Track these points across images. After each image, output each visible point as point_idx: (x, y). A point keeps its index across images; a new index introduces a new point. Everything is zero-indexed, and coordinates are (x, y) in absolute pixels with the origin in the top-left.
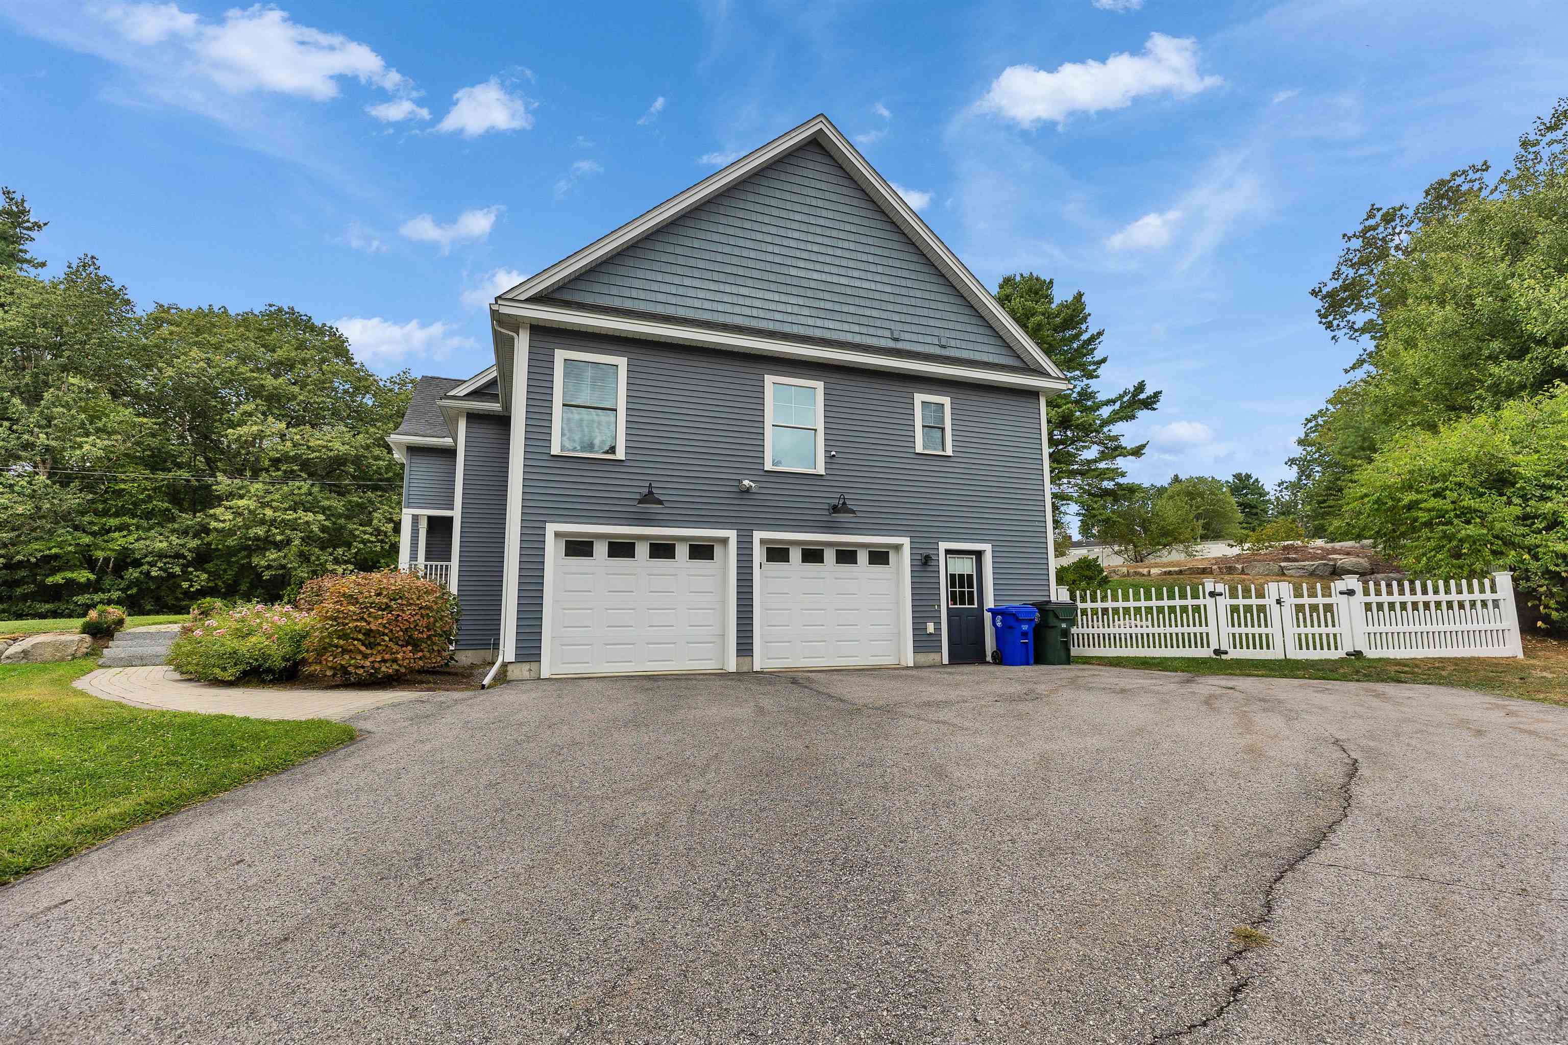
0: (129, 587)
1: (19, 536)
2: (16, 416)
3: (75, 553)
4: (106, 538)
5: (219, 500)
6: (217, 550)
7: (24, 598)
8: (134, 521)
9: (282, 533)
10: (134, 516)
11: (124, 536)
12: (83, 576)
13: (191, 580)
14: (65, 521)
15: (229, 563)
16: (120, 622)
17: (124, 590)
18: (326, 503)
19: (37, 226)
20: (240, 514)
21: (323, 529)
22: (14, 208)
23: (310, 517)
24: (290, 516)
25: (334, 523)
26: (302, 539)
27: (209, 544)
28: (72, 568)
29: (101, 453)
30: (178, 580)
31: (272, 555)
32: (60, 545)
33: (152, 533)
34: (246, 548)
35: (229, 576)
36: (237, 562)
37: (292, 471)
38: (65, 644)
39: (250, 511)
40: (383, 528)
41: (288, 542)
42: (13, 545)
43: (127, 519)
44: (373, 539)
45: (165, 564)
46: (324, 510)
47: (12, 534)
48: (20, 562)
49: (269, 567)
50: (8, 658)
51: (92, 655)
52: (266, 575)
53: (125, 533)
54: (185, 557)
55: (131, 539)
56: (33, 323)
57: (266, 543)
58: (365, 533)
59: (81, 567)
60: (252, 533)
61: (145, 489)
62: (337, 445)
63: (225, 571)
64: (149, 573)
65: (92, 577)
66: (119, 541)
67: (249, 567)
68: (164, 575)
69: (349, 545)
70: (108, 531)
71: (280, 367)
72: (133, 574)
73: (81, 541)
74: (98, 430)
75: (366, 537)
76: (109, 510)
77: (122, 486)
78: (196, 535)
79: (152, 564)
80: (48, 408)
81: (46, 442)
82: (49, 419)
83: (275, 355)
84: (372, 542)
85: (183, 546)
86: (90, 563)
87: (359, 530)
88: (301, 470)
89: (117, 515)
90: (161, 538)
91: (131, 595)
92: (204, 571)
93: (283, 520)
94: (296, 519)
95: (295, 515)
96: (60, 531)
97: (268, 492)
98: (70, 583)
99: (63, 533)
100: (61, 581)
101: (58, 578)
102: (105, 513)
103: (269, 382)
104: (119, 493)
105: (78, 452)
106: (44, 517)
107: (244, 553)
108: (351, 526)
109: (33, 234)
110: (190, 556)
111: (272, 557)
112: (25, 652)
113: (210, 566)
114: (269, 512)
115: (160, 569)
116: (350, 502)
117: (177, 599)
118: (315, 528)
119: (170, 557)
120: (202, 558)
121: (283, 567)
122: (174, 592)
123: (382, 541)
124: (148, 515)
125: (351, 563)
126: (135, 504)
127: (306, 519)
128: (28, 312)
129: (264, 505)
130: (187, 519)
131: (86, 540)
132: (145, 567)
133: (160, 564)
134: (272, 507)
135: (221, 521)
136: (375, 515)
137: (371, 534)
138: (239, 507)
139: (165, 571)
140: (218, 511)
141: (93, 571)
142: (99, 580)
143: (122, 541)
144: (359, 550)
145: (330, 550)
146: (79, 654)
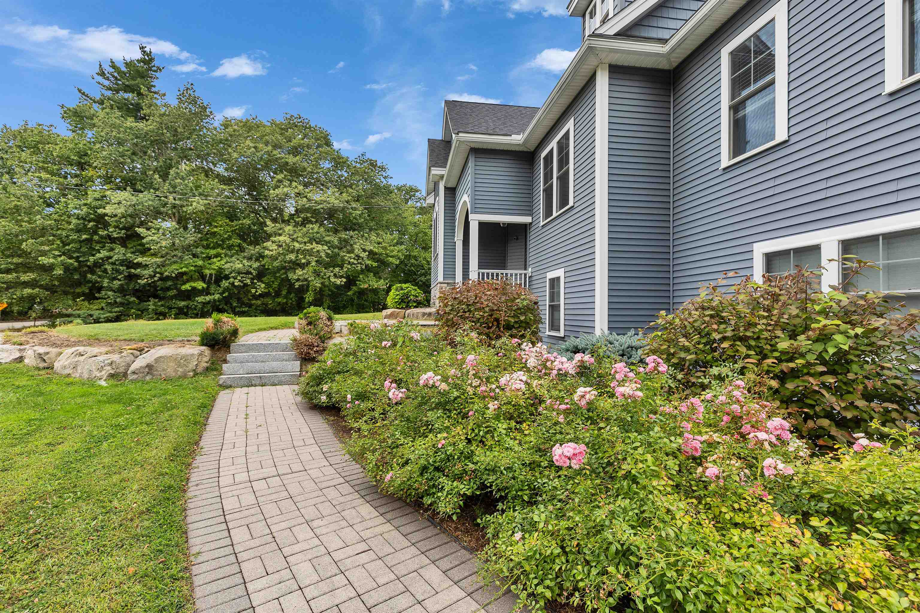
0: (224, 292)
1: (165, 261)
2: (157, 186)
3: (195, 271)
4: (209, 262)
5: (268, 237)
6: (268, 269)
7: (172, 298)
8: (223, 251)
9: (304, 258)
10: (223, 249)
11: (219, 261)
12: (200, 285)
13: (256, 288)
14: (188, 251)
15: (276, 278)
16: (235, 333)
17: (221, 294)
18: (327, 239)
19: (159, 69)
20: (280, 246)
21: (327, 255)
22: (146, 57)
23: (320, 247)
24: (309, 247)
25: (332, 252)
26: (316, 261)
27: (264, 266)
28: (195, 280)
29: (203, 208)
30: (249, 288)
31: (299, 272)
32: (186, 266)
33: (234, 259)
34: (284, 268)
35: (276, 285)
36: (280, 277)
37: (307, 218)
38: (186, 358)
39: (286, 244)
40: (361, 255)
41: (308, 263)
42: (163, 266)
43: (219, 250)
44: (356, 262)
45: (242, 277)
46: (327, 243)
47: (162, 260)
48: (167, 277)
49: (298, 280)
50: (134, 373)
51: (212, 370)
52: (297, 285)
53: (219, 259)
54: (251, 274)
55: (223, 262)
56: (162, 127)
57: (296, 265)
58: (350, 258)
59: (198, 280)
60: (288, 258)
61: (228, 232)
62: (332, 200)
63: (273, 282)
64: (233, 283)
65: (205, 286)
66: (217, 263)
67: (288, 280)
68: (242, 285)
69: (342, 267)
70: (210, 258)
71: (295, 151)
72: (225, 284)
73: (197, 264)
74: (200, 194)
75: (352, 260)
76: (210, 244)
77: (215, 230)
78: (257, 260)
79: (235, 278)
80: (173, 180)
81: (174, 201)
82: (174, 187)
83: (292, 144)
84: (355, 264)
85: (251, 267)
86: (203, 277)
87: (347, 256)
88: (312, 217)
89: (214, 248)
90: (238, 262)
91: (225, 297)
92: (262, 282)
93: (305, 250)
94: (312, 249)
95: (311, 246)
96: (186, 257)
97: (295, 232)
98: (194, 289)
99: (188, 259)
100: (189, 288)
101: (187, 287)
102: (207, 247)
103: (291, 159)
104: (214, 234)
105: (190, 208)
106: (177, 249)
107: (283, 271)
108: (342, 254)
109: (158, 74)
110: (254, 273)
111: (301, 273)
112: (149, 367)
113: (265, 279)
114: (297, 245)
115: (240, 281)
116: (340, 238)
117: (249, 300)
118: (323, 255)
119: (244, 273)
120: (261, 274)
121: (306, 280)
122: (247, 295)
123: (361, 264)
124: (230, 248)
125: (344, 277)
126: (223, 241)
127: (318, 249)
128: (158, 120)
129: (293, 240)
130: (253, 250)
131: (200, 263)
132: (232, 280)
133: (239, 278)
134: (297, 242)
135: (270, 250)
136: (355, 246)
137: (354, 259)
138: (280, 241)
139: (242, 282)
140: (268, 244)
141: (204, 283)
142: (208, 287)
143: (218, 264)
144: (348, 269)
145: (331, 269)
146: (199, 370)
